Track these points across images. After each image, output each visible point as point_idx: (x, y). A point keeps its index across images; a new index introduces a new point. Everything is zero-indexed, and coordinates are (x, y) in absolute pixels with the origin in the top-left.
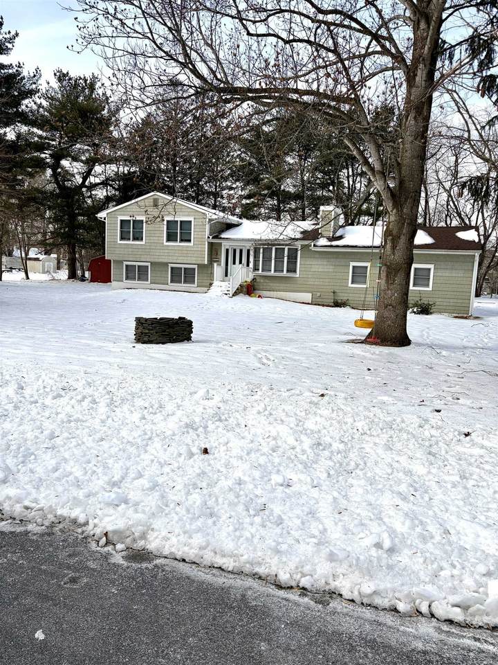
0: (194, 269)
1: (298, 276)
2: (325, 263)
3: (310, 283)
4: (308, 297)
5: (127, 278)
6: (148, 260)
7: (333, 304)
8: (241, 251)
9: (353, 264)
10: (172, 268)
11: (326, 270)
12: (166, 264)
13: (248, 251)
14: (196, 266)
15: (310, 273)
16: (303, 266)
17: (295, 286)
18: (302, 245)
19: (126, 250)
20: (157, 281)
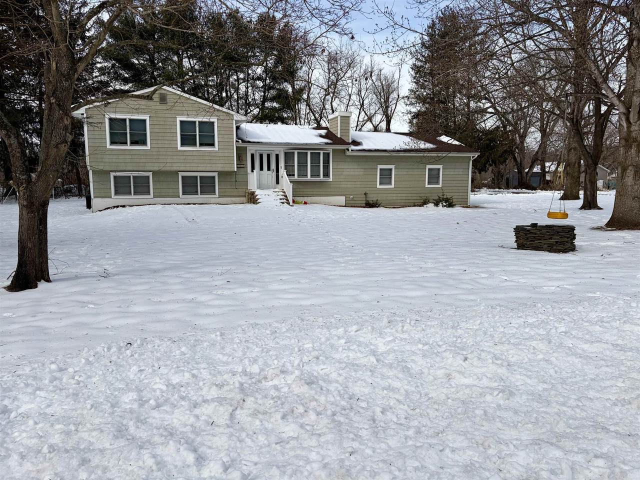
0: (214, 177)
1: (331, 180)
2: (356, 167)
3: (343, 186)
4: (342, 200)
5: (116, 193)
6: (149, 169)
7: (364, 205)
8: (269, 156)
9: (380, 167)
10: (183, 177)
11: (357, 173)
12: (176, 173)
13: (277, 156)
14: (216, 174)
15: (342, 177)
16: (335, 170)
17: (329, 190)
18: (333, 150)
19: (121, 157)
20: (163, 194)
